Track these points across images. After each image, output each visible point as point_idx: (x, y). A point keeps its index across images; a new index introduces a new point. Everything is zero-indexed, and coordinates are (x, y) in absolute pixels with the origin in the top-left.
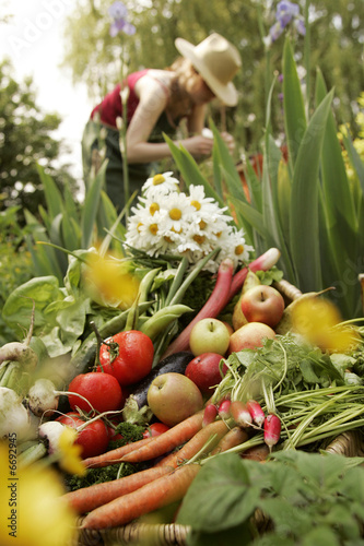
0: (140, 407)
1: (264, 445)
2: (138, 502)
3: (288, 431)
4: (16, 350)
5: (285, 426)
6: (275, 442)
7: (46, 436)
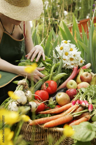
0: (54, 101)
1: (88, 111)
2: (57, 122)
3: (95, 109)
4: (23, 82)
5: (94, 108)
6: (91, 111)
7: (31, 105)
